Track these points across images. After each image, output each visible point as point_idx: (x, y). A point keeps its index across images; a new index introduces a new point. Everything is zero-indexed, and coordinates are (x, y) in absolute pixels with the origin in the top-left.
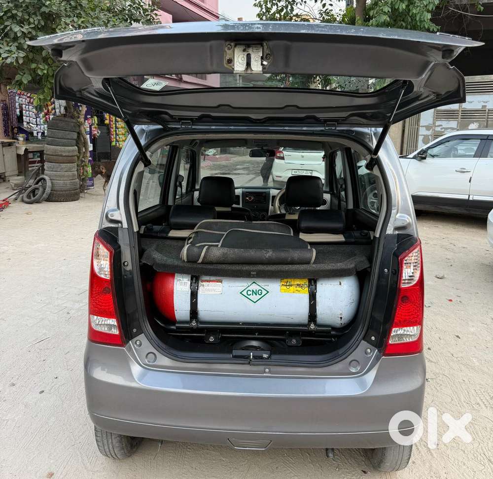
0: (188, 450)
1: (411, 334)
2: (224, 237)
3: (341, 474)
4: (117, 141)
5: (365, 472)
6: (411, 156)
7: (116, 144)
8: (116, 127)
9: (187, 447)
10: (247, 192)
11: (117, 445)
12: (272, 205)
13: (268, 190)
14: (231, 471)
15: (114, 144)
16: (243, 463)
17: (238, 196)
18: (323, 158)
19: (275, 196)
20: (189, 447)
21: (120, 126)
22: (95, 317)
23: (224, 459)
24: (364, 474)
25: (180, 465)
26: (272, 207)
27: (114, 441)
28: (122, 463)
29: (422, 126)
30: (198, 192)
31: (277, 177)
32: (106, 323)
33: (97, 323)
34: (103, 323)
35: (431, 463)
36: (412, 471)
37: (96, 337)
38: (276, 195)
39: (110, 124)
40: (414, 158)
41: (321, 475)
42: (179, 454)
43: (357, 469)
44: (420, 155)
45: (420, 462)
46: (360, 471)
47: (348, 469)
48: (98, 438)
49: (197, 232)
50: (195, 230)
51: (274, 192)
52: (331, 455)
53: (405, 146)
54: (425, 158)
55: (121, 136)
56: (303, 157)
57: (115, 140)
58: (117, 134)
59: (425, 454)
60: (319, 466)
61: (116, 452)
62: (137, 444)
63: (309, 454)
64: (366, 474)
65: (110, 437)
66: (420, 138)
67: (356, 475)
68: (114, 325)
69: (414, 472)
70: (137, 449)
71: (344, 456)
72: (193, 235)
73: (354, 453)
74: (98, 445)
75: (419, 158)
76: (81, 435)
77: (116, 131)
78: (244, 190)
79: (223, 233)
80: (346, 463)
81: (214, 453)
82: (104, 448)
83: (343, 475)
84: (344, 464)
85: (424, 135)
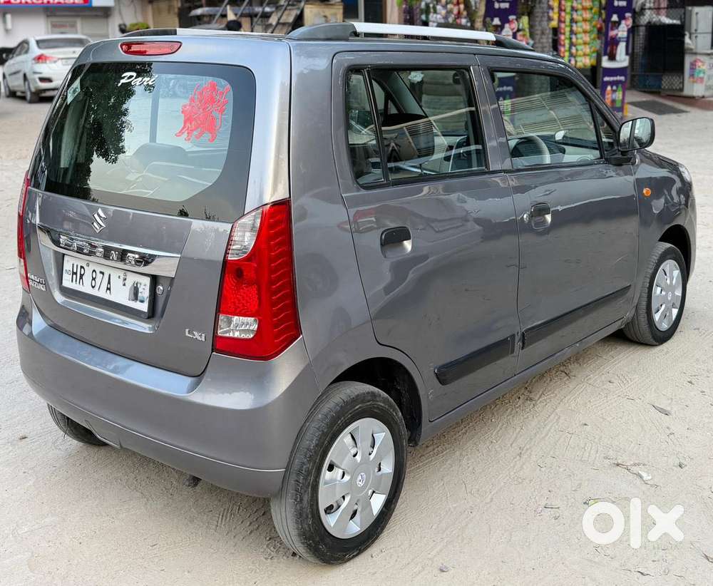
8: (572, 32)
21: (580, 30)
39: (559, 26)
55: (581, 47)
57: (567, 54)
58: (572, 45)
77: (571, 39)
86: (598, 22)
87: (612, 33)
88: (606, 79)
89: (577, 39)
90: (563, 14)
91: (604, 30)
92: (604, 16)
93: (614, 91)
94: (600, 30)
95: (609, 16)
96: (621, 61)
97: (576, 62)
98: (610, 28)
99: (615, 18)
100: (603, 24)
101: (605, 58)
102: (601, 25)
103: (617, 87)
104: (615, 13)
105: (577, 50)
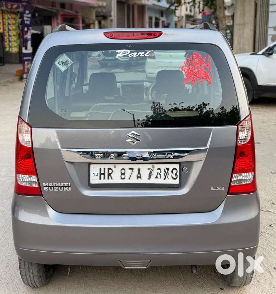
0: (89, 280)
1: (248, 179)
2: (111, 116)
3: (204, 291)
4: (10, 47)
5: (222, 289)
6: (261, 52)
7: (9, 49)
8: (9, 35)
9: (87, 278)
10: (125, 85)
11: (36, 274)
12: (146, 95)
13: (142, 83)
14: (122, 292)
15: (7, 49)
16: (131, 287)
17: (119, 88)
18: (185, 56)
19: (148, 88)
20: (89, 278)
21: (12, 34)
22: (20, 175)
23: (116, 285)
24: (221, 290)
25: (83, 290)
26: (146, 96)
27: (34, 271)
28: (38, 291)
29: (270, 28)
30: (88, 86)
31: (149, 73)
32: (28, 180)
33: (21, 180)
34: (26, 180)
35: (271, 281)
36: (257, 287)
37: (21, 190)
38: (148, 86)
39: (4, 32)
40: (263, 54)
41: (189, 292)
42: (82, 283)
43: (216, 287)
44: (267, 52)
45: (263, 281)
46: (218, 288)
47: (209, 288)
48: (22, 269)
49: (91, 113)
50: (90, 111)
51: (147, 84)
52: (195, 271)
53: (257, 44)
54: (271, 54)
55: (13, 43)
56: (171, 56)
57: (8, 46)
58: (10, 41)
59: (267, 275)
60: (187, 286)
61: (35, 279)
62: (49, 276)
63: (180, 279)
64: (222, 290)
65: (31, 268)
66: (269, 38)
67: (215, 291)
68: (34, 181)
69: (258, 287)
70: (49, 281)
71: (207, 279)
72: (89, 115)
73: (214, 277)
74: (21, 275)
75: (267, 55)
76: (5, 274)
77: (9, 39)
78: (123, 83)
79: (111, 113)
80: (208, 284)
81: (108, 281)
82: (26, 277)
83: (206, 292)
84: (206, 284)
85: (272, 35)
86: (18, 31)
87: (25, 36)
88: (25, 58)
89: (11, 38)
90: (5, 26)
91: (21, 34)
92: (21, 28)
93: (28, 64)
94: (19, 35)
95: (23, 28)
96: (29, 50)
97: (12, 50)
98: (24, 34)
99: (26, 29)
100: (21, 32)
101: (23, 49)
102: (20, 32)
103: (29, 62)
104: (26, 27)
105: (12, 44)
